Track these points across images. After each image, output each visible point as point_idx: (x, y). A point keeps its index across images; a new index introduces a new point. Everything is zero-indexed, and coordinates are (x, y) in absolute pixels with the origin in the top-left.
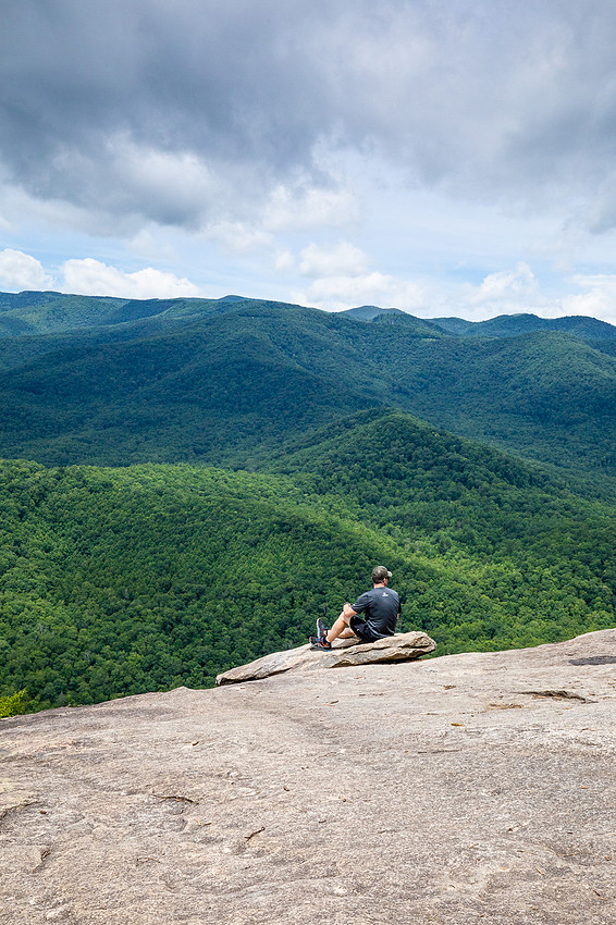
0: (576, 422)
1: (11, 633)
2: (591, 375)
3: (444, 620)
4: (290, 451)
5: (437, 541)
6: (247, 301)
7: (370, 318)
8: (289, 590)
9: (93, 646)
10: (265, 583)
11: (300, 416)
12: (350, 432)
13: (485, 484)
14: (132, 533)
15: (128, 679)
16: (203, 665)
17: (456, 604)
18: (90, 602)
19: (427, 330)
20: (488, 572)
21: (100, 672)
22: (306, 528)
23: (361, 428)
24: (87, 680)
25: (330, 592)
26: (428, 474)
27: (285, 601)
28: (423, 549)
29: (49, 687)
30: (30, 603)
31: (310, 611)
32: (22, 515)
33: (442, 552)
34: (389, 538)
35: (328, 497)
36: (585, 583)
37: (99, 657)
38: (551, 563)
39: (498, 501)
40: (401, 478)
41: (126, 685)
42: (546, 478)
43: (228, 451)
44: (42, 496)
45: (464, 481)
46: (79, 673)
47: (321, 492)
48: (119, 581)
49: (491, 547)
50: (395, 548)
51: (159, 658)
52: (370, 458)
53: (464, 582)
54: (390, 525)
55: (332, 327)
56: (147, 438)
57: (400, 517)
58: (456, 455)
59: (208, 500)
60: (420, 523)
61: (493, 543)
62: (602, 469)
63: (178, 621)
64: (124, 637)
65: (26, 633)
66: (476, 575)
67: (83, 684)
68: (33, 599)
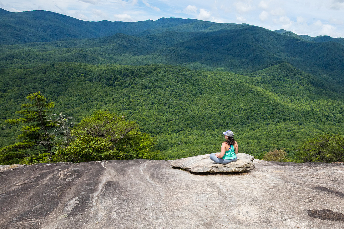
0: (335, 70)
1: (183, 112)
2: (342, 56)
3: (289, 120)
4: (255, 71)
5: (291, 99)
6: (248, 25)
7: (282, 33)
8: (251, 108)
9: (202, 117)
10: (245, 105)
11: (259, 61)
12: (272, 67)
13: (306, 85)
14: (213, 89)
15: (210, 125)
16: (228, 124)
17: (293, 116)
18: (201, 106)
19: (298, 38)
20: (303, 108)
21: (203, 123)
22: (257, 92)
23: (275, 66)
24: (200, 125)
25: (261, 109)
26: (292, 80)
27: (249, 110)
28: (287, 101)
29: (191, 125)
30: (187, 104)
31: (255, 114)
32: (185, 82)
33: (291, 102)
34: (278, 97)
35: (263, 84)
36: (327, 114)
37: (203, 119)
38: (320, 108)
39: (309, 90)
40: (284, 81)
41: (209, 127)
42: (323, 85)
43: (239, 69)
44: (191, 77)
45: (301, 83)
46: (198, 123)
47: (262, 83)
48: (209, 101)
49: (305, 102)
50: (279, 100)
51: (217, 121)
52: (276, 75)
53: (296, 111)
54: (279, 93)
55: (271, 35)
56: (218, 64)
57: (282, 92)
58: (300, 76)
59: (232, 82)
60: (287, 94)
61: (305, 101)
62: (339, 84)
63: (222, 113)
64: (209, 115)
65: (186, 112)
66: (299, 109)
67: (199, 125)
68: (188, 104)
